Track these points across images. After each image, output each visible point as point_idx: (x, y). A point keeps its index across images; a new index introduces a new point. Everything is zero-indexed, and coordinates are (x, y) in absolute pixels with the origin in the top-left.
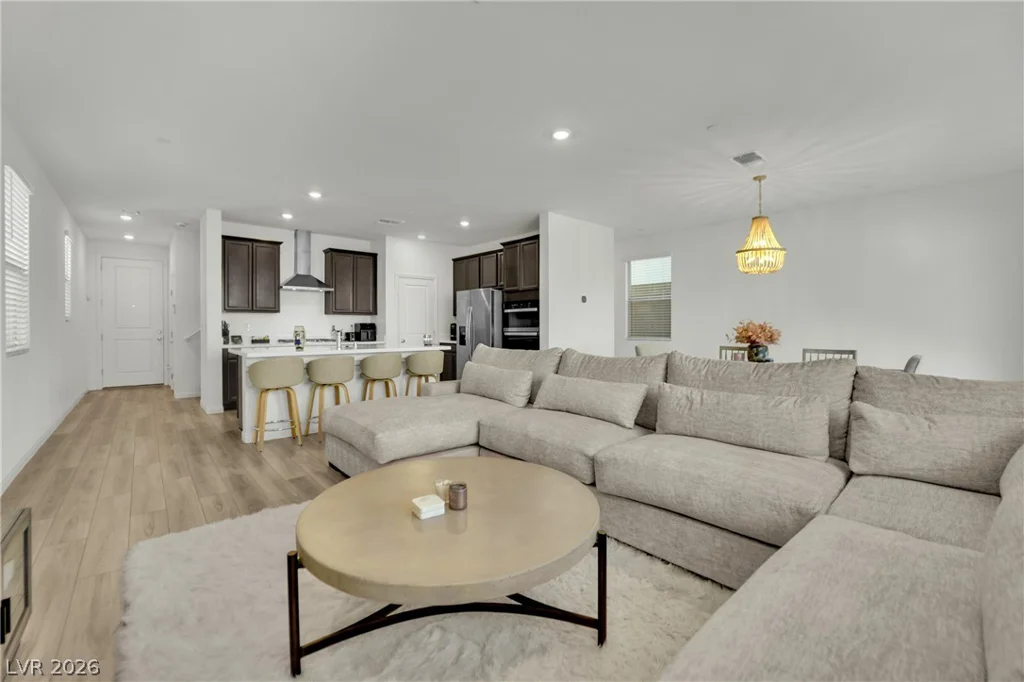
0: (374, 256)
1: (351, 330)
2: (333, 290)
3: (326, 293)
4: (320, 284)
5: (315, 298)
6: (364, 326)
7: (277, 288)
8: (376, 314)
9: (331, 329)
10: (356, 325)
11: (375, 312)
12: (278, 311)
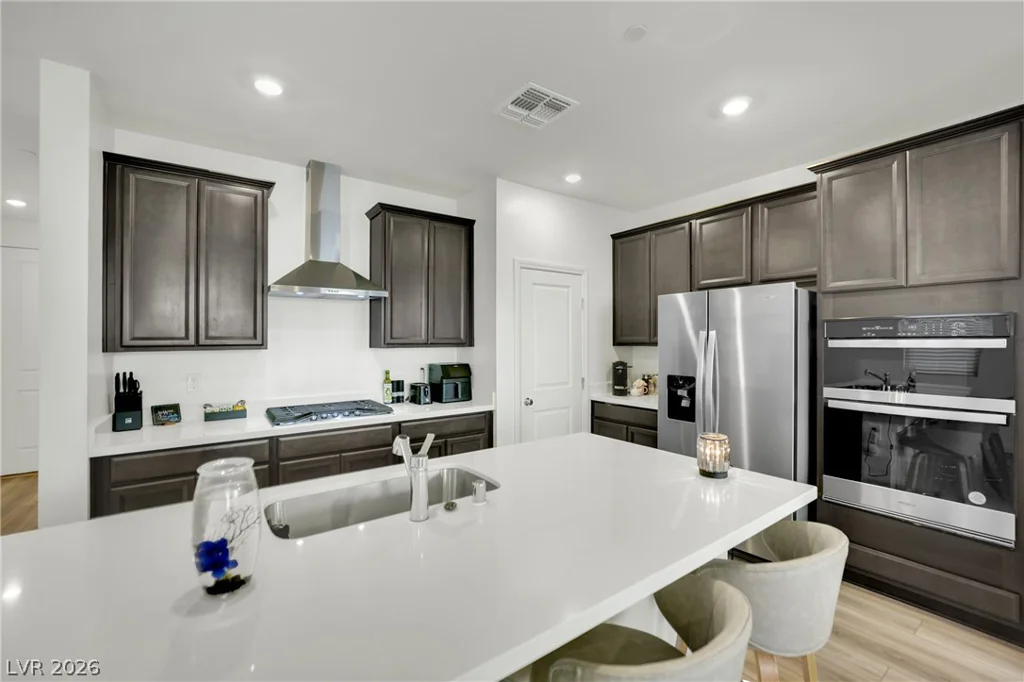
0: (468, 225)
1: (421, 378)
2: (386, 294)
3: (373, 301)
4: (359, 282)
5: (348, 312)
6: (446, 369)
7: (257, 291)
8: (471, 344)
9: (382, 377)
10: (431, 368)
11: (469, 341)
12: (262, 345)
